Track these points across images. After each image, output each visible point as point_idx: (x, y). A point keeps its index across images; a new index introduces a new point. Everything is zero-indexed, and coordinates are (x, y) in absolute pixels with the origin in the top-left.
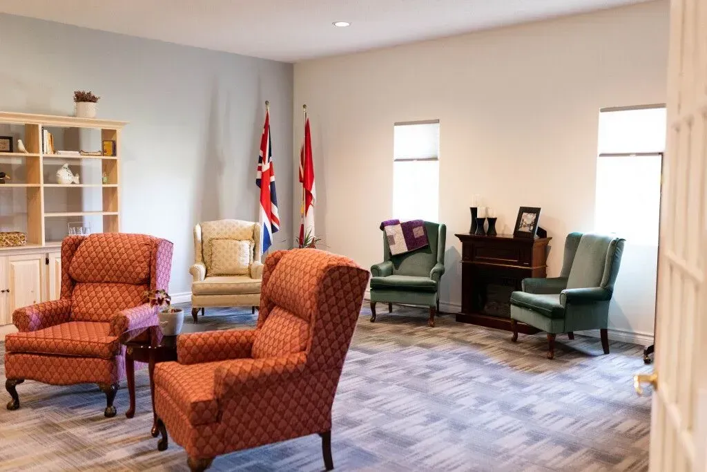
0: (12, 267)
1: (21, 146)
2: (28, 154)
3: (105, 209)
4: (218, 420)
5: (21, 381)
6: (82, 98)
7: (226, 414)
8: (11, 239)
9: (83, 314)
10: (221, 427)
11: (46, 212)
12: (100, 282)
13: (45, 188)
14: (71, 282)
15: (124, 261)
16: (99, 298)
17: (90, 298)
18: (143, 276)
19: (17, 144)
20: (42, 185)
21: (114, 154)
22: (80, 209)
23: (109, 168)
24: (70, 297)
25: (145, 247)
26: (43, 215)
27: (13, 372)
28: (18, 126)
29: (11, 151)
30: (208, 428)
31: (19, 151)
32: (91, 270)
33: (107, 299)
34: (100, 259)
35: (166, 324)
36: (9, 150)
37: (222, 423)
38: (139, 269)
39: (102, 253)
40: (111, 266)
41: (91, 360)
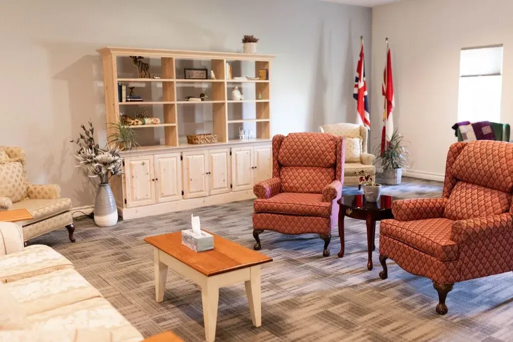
0: (212, 157)
1: (213, 75)
2: (216, 81)
3: (258, 117)
4: (457, 259)
5: (262, 231)
6: (248, 40)
7: (462, 254)
8: (209, 139)
9: (291, 188)
10: (459, 263)
11: (229, 120)
12: (300, 166)
13: (228, 103)
14: (279, 165)
15: (317, 151)
16: (301, 177)
17: (295, 176)
18: (332, 161)
19: (210, 73)
20: (227, 101)
21: (267, 79)
22: (241, 118)
23: (261, 89)
24: (279, 176)
25: (331, 142)
26: (227, 122)
27: (259, 225)
29: (207, 78)
30: (451, 264)
31: (211, 78)
32: (294, 158)
33: (307, 178)
35: (372, 194)
36: (205, 77)
37: (460, 261)
38: (329, 157)
39: (301, 147)
40: (308, 155)
41: (314, 218)
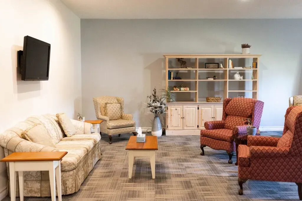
0: (216, 109)
1: (222, 66)
2: (224, 69)
3: (253, 90)
4: (249, 166)
5: (205, 146)
6: (244, 46)
7: (252, 165)
8: (216, 100)
9: (228, 126)
10: (250, 169)
11: (229, 90)
12: (235, 115)
13: (229, 81)
14: (226, 115)
15: (243, 108)
16: (234, 121)
17: (231, 121)
18: (249, 114)
19: (220, 65)
20: (228, 80)
21: (256, 67)
22: (244, 89)
23: (255, 73)
24: (225, 120)
25: (252, 103)
26: (228, 91)
27: (205, 143)
28: (222, 59)
29: (218, 68)
31: (221, 68)
32: (232, 111)
33: (236, 122)
34: (235, 107)
35: (249, 132)
36: (217, 67)
37: (251, 167)
38: (248, 112)
39: (236, 105)
40: (239, 109)
41: (225, 142)
